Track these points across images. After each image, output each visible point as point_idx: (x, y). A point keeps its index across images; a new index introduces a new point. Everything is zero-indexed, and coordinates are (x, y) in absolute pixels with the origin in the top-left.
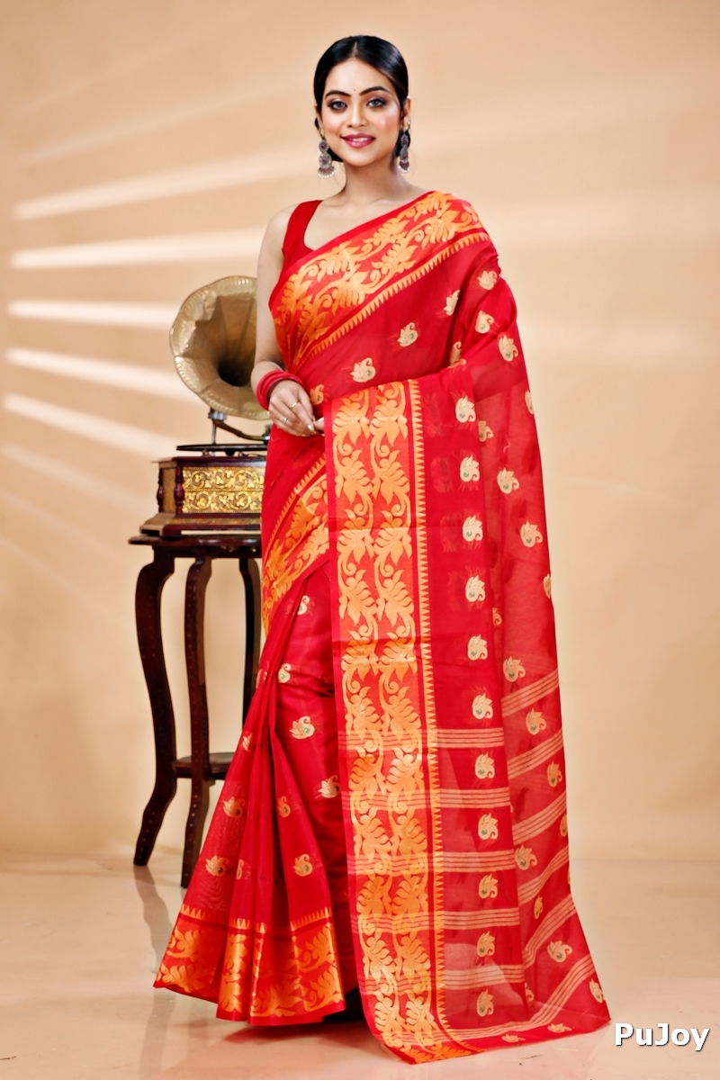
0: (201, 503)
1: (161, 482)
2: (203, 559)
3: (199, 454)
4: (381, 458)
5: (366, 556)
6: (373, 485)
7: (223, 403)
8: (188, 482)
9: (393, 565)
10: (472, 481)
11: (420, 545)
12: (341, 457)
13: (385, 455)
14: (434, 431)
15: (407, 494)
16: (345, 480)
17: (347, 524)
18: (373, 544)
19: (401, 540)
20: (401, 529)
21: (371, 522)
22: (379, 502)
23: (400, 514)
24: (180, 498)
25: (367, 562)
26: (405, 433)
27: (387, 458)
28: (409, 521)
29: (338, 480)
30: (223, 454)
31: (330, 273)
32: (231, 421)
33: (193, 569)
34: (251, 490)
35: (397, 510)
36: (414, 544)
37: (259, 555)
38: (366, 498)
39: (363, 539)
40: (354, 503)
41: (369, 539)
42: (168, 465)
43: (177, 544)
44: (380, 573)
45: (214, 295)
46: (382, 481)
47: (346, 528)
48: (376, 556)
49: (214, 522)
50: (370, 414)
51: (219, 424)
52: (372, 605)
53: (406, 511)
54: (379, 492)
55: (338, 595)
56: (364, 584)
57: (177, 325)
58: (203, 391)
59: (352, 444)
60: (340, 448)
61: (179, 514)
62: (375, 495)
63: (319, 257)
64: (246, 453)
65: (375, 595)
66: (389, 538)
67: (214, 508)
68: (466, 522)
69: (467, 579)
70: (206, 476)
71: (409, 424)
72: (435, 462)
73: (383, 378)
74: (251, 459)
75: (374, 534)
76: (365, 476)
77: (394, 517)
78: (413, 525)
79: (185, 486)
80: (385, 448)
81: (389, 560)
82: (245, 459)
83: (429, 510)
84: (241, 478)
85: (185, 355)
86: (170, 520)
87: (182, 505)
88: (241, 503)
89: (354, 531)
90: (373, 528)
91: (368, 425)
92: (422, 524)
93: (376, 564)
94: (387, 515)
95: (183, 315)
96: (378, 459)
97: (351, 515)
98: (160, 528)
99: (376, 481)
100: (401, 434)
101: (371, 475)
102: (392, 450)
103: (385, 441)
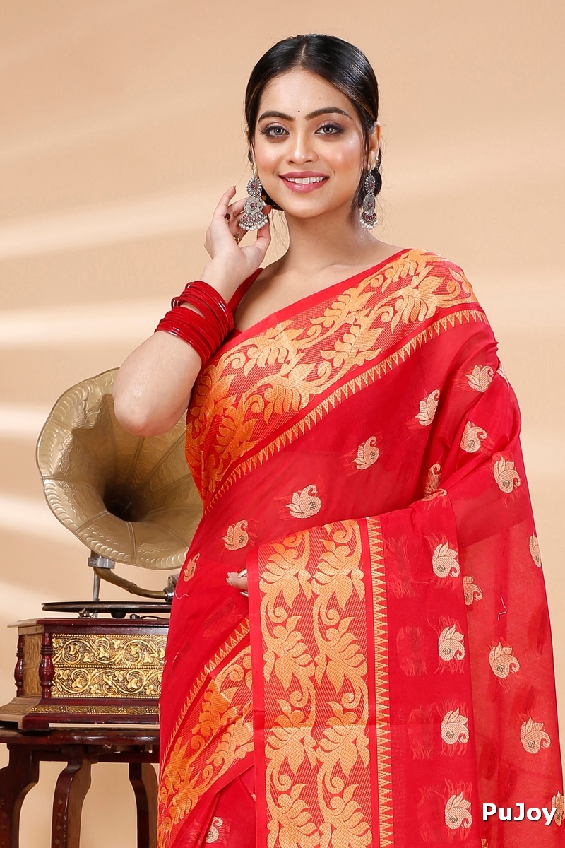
0: (78, 684)
1: (20, 655)
2: (80, 763)
3: (76, 615)
4: (328, 627)
5: (305, 764)
6: (316, 665)
7: (110, 545)
8: (59, 654)
9: (343, 777)
10: (454, 660)
11: (381, 749)
12: (271, 626)
13: (332, 623)
14: (401, 590)
15: (364, 678)
16: (276, 657)
17: (280, 719)
18: (315, 748)
19: (355, 742)
20: (354, 727)
21: (313, 716)
22: (324, 689)
23: (354, 706)
24: (47, 677)
25: (307, 773)
26: (362, 593)
27: (336, 626)
28: (365, 716)
29: (267, 656)
30: (108, 616)
31: (261, 364)
32: (120, 570)
33: (64, 776)
34: (147, 667)
35: (350, 701)
36: (372, 747)
37: (156, 759)
38: (306, 683)
39: (302, 741)
40: (290, 690)
41: (310, 740)
42: (32, 631)
43: (42, 741)
44: (325, 788)
45: (99, 392)
46: (328, 659)
47: (277, 724)
48: (320, 764)
49: (95, 710)
50: (312, 566)
51: (104, 574)
52: (313, 833)
53: (362, 701)
54: (325, 675)
55: (267, 818)
56: (302, 804)
57: (46, 434)
58: (82, 528)
59: (286, 608)
60: (271, 613)
61: (46, 699)
62: (319, 680)
63: (248, 342)
64: (141, 615)
65: (317, 819)
66: (338, 739)
67: (95, 692)
68: (446, 718)
69: (447, 798)
70: (84, 646)
71: (367, 580)
72: (401, 634)
73: (330, 514)
74: (148, 624)
75: (317, 732)
76: (305, 652)
77: (345, 710)
78: (372, 722)
79: (55, 660)
80: (333, 613)
81: (337, 770)
82: (140, 623)
83: (393, 702)
84: (134, 650)
85: (57, 476)
86: (32, 707)
87: (49, 687)
88: (133, 684)
89: (289, 729)
90: (315, 725)
91: (310, 581)
92: (384, 720)
93: (320, 776)
94: (335, 707)
95: (55, 420)
96: (324, 629)
97: (286, 708)
98: (18, 718)
99: (320, 659)
100: (355, 593)
101: (313, 650)
102: (342, 617)
103: (333, 603)
